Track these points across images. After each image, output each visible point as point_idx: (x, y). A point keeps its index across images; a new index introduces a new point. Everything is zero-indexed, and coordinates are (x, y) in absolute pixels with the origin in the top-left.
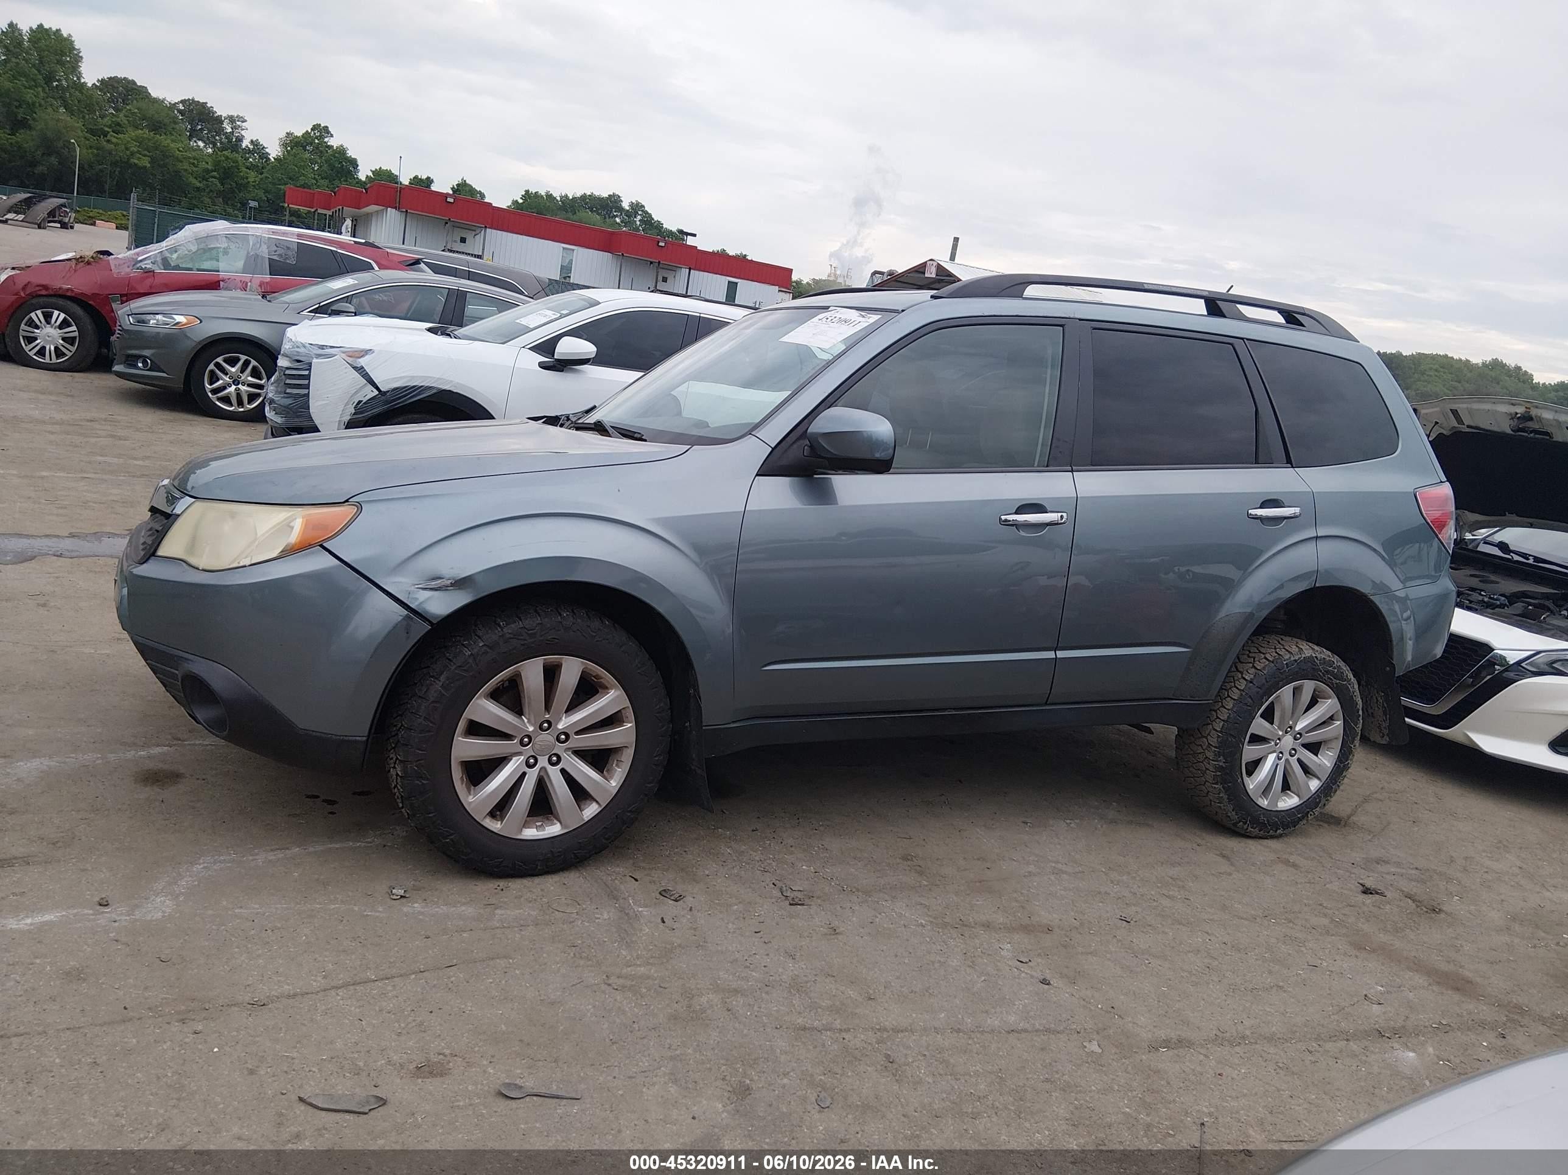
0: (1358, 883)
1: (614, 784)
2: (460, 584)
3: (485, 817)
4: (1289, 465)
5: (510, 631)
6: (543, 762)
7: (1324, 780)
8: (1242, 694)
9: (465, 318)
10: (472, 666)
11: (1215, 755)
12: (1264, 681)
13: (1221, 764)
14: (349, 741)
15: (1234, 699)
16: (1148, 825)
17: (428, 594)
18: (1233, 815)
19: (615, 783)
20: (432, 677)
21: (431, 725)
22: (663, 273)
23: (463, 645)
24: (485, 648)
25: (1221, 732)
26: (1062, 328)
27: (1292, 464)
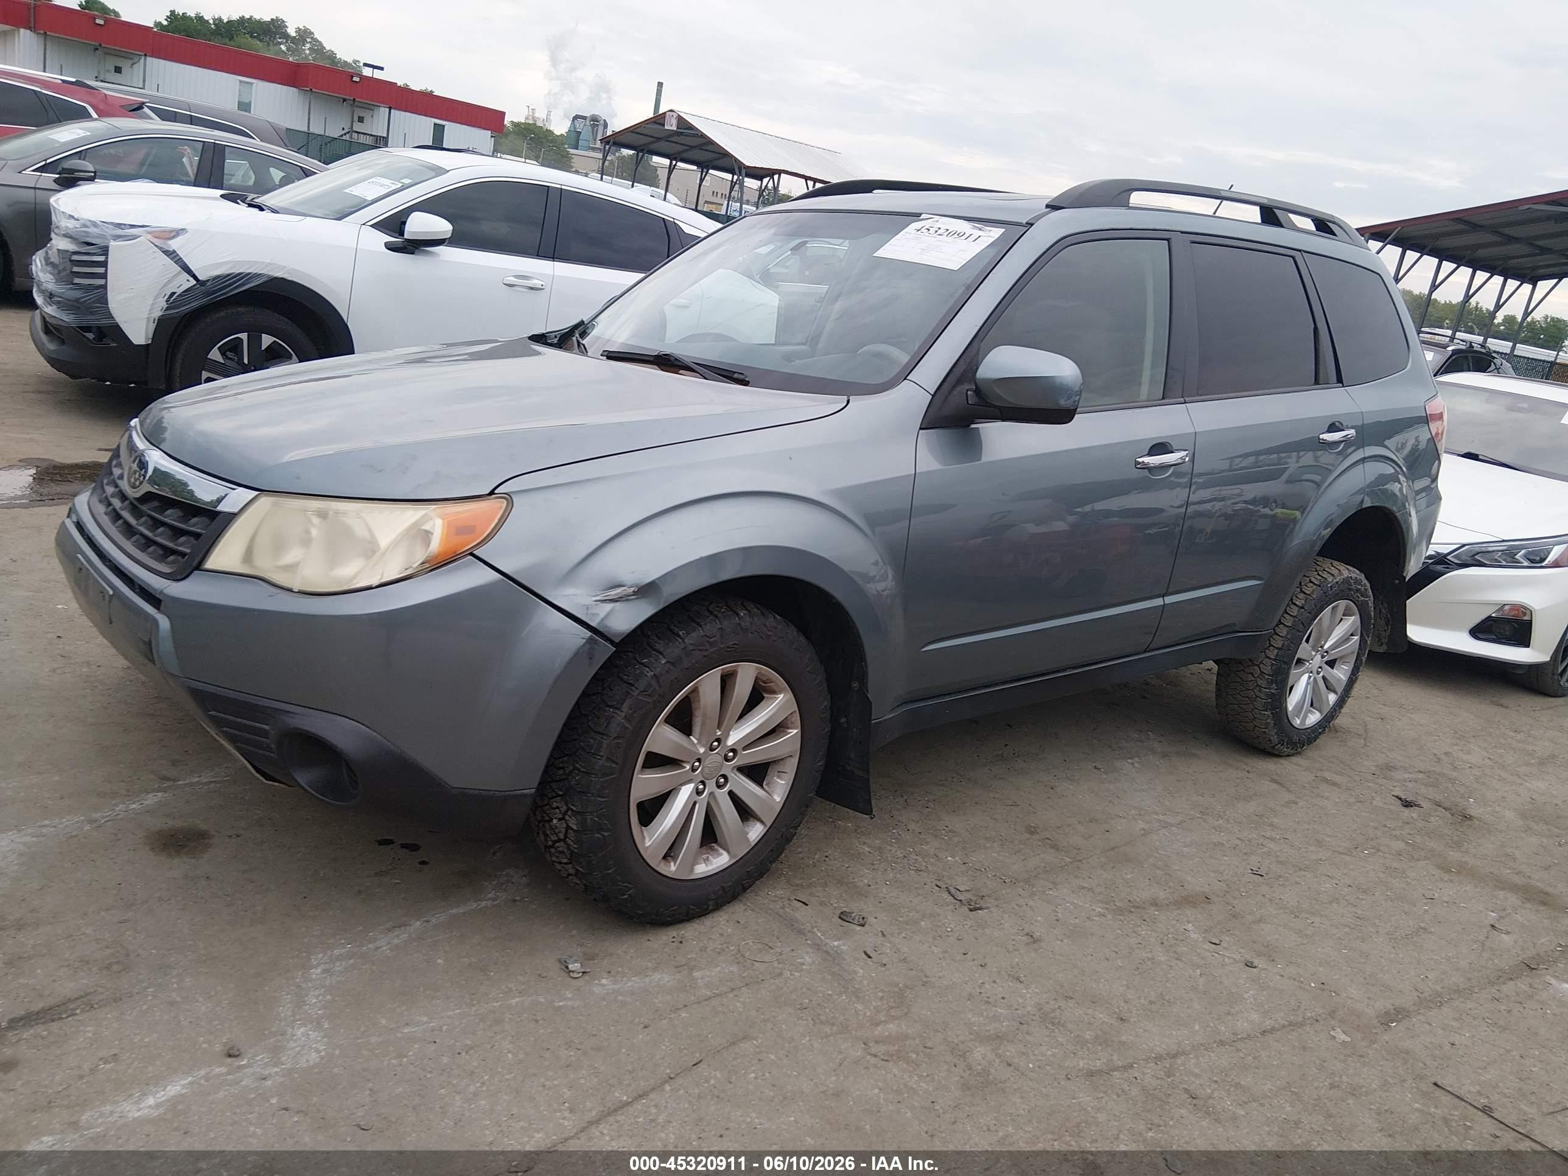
0: (1393, 795)
1: (778, 799)
2: (646, 590)
3: (660, 863)
4: (1341, 385)
5: (692, 642)
6: (711, 785)
7: (1339, 693)
8: (1295, 621)
9: (225, 177)
10: (655, 689)
11: (1268, 682)
12: (1313, 606)
13: (1273, 691)
14: (516, 796)
15: (1287, 626)
16: (1195, 755)
17: (609, 607)
18: (1275, 739)
19: (779, 797)
20: (611, 707)
21: (614, 766)
22: (359, 112)
23: (643, 664)
24: (668, 665)
25: (1274, 660)
26: (1166, 242)
27: (1343, 384)
